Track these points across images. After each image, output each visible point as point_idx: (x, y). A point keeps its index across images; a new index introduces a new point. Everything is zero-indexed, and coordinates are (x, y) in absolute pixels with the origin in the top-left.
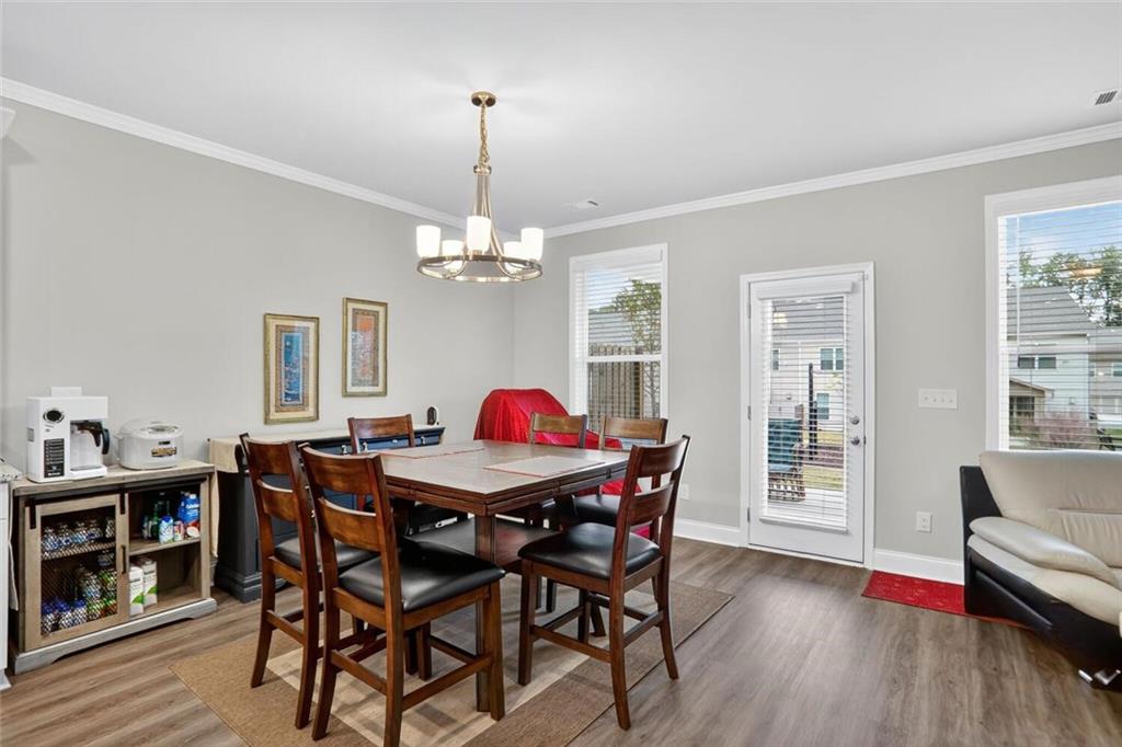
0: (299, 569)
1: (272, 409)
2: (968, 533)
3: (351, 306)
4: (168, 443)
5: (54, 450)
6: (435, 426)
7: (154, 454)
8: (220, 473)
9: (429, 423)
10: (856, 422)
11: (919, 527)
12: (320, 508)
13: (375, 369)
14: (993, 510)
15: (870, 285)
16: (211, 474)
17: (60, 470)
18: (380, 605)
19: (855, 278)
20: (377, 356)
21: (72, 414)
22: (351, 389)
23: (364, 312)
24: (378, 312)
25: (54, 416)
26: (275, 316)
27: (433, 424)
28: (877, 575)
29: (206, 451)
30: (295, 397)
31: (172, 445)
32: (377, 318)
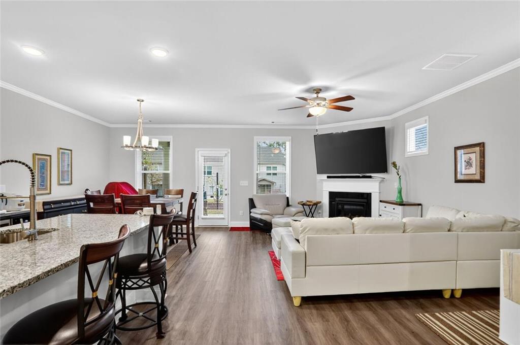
2: (250, 212)
10: (226, 190)
11: (240, 215)
14: (255, 207)
15: (229, 155)
19: (226, 152)
28: (231, 228)
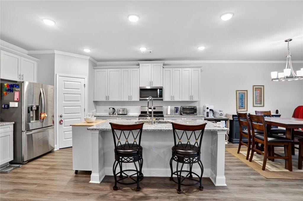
0: (248, 134)
1: (238, 109)
3: (255, 87)
4: (221, 113)
5: (208, 113)
6: (278, 114)
7: (220, 115)
8: (230, 120)
9: (276, 113)
12: (252, 124)
13: (261, 101)
16: (228, 120)
17: (208, 117)
18: (263, 140)
20: (261, 98)
21: (210, 108)
22: (255, 105)
23: (258, 88)
24: (262, 88)
25: (208, 108)
26: (238, 91)
27: (278, 113)
29: (226, 116)
30: (243, 107)
31: (222, 114)
32: (261, 89)
